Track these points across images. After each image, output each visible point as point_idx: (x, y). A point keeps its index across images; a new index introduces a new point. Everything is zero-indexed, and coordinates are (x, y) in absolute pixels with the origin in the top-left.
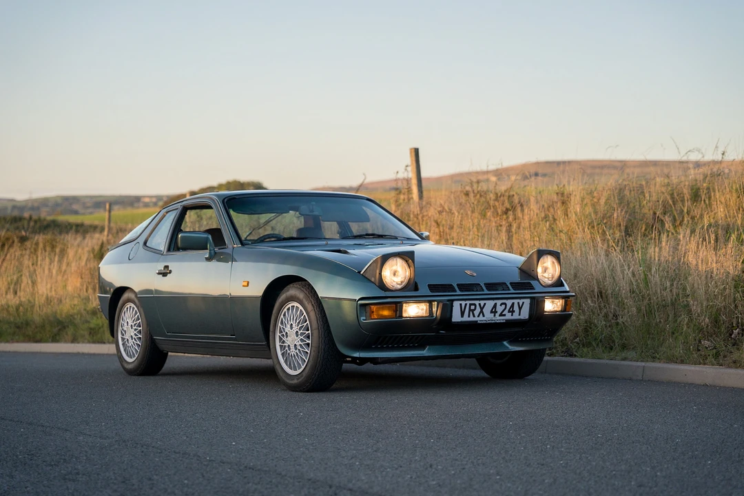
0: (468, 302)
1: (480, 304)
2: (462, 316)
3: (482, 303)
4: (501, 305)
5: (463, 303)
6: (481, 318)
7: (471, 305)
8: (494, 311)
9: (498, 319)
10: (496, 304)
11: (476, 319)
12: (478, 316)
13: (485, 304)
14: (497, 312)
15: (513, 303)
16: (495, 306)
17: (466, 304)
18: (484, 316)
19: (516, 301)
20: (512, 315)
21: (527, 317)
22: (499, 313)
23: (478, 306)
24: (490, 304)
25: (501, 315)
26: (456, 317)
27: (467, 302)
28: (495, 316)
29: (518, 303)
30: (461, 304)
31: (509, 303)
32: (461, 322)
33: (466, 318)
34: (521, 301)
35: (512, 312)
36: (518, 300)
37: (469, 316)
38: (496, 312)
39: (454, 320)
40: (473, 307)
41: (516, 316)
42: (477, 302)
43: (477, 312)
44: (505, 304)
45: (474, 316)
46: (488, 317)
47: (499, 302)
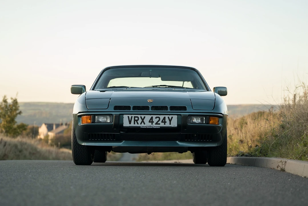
2: (130, 123)
3: (143, 116)
4: (156, 118)
5: (130, 116)
6: (143, 125)
7: (135, 117)
9: (154, 125)
10: (152, 117)
11: (139, 125)
12: (141, 124)
13: (145, 117)
14: (153, 122)
15: (165, 118)
16: (152, 118)
17: (132, 117)
18: (144, 124)
20: (165, 124)
21: (176, 126)
22: (155, 122)
23: (140, 118)
25: (156, 124)
27: (132, 115)
28: (152, 124)
29: (168, 117)
30: (128, 117)
31: (162, 117)
32: (129, 127)
33: (132, 125)
34: (170, 117)
35: (165, 122)
37: (134, 124)
38: (152, 122)
39: (124, 125)
40: (136, 119)
41: (167, 125)
44: (159, 118)
45: (138, 124)
46: (147, 124)
47: (154, 116)
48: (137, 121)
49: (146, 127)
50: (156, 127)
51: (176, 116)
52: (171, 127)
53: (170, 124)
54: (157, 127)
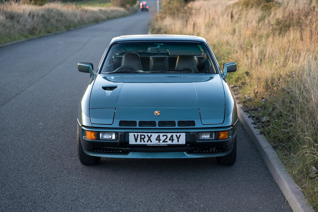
0: (139, 134)
1: (148, 135)
3: (149, 134)
4: (163, 136)
6: (149, 143)
7: (141, 135)
8: (158, 139)
11: (146, 143)
13: (151, 135)
14: (161, 140)
16: (159, 136)
17: (138, 135)
18: (151, 142)
19: (174, 134)
20: (172, 142)
21: (184, 143)
23: (146, 136)
24: (155, 135)
25: (164, 141)
26: (132, 141)
28: (159, 142)
29: (176, 135)
30: (134, 135)
33: (138, 142)
34: (178, 134)
35: (173, 140)
36: (176, 134)
37: (141, 141)
38: (159, 140)
39: (130, 143)
40: (143, 137)
41: (175, 142)
42: (146, 134)
43: (146, 139)
45: (144, 142)
47: (161, 135)
48: (143, 139)
49: (153, 145)
50: (163, 145)
51: (184, 134)
52: (179, 144)
53: (178, 141)
54: (165, 145)
